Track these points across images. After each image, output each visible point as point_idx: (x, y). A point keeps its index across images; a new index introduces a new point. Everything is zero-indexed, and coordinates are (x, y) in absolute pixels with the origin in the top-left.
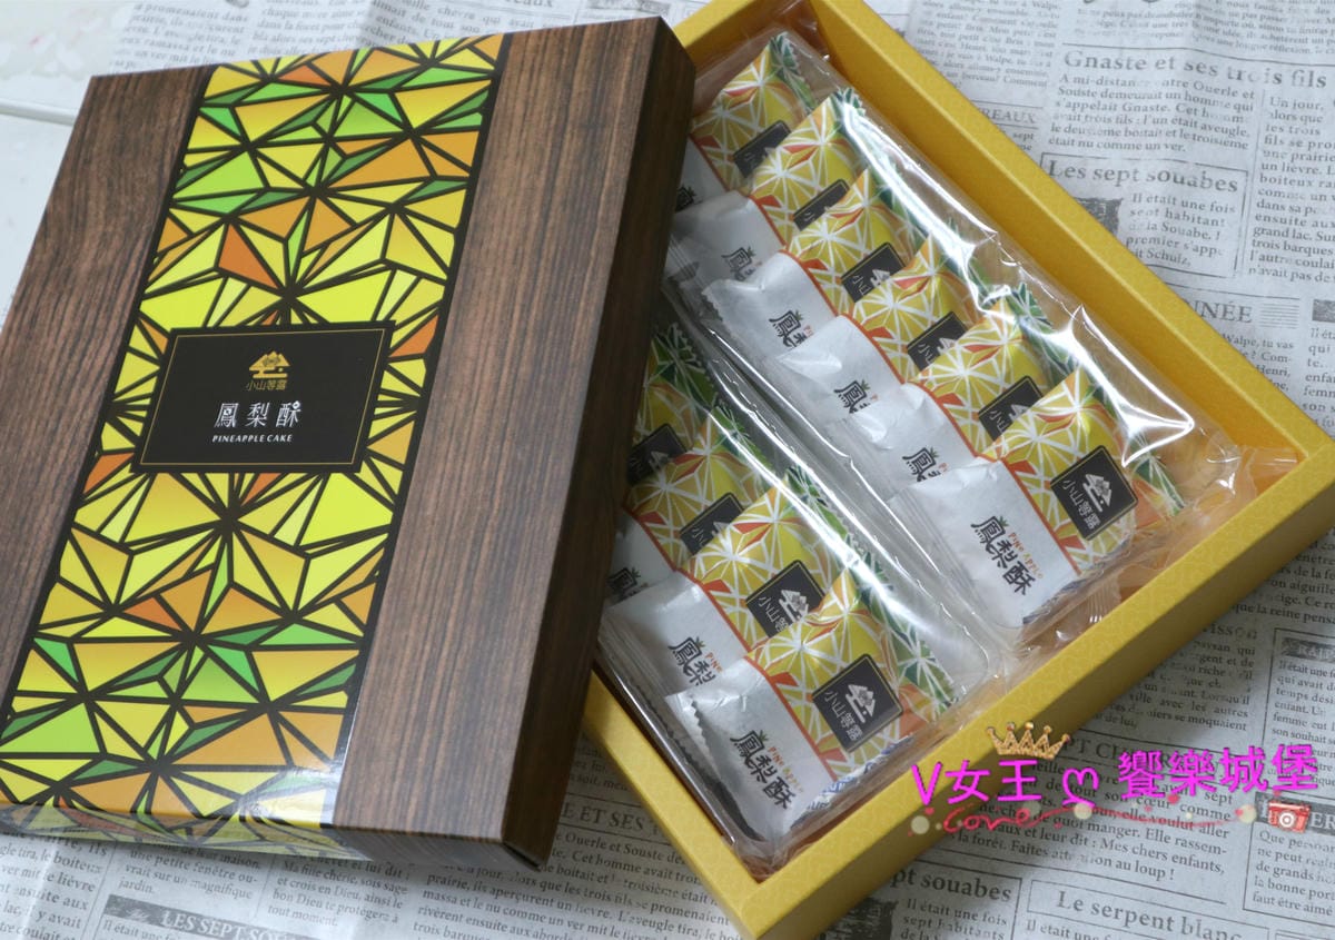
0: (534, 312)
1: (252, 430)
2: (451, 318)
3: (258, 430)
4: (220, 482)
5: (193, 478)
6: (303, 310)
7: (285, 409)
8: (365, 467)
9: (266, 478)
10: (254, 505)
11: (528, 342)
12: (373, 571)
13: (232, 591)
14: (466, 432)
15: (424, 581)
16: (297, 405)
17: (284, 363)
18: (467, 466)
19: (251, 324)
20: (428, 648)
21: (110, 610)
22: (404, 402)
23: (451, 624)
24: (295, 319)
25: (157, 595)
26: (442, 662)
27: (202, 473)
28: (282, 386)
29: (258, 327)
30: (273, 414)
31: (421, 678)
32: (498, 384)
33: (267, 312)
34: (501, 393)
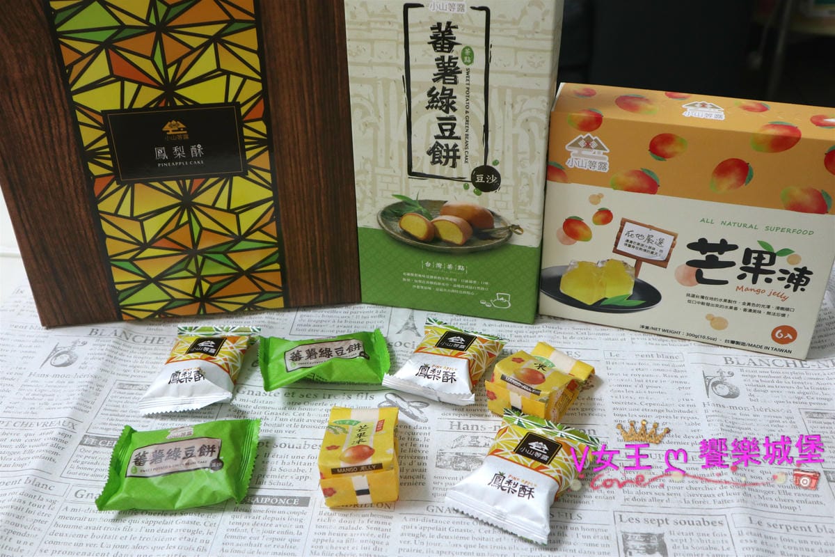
0: (315, 95)
1: (178, 160)
2: (271, 100)
3: (182, 159)
4: (173, 185)
5: (156, 184)
6: (181, 98)
7: (193, 148)
8: (249, 172)
9: (197, 182)
10: (197, 194)
11: (317, 110)
12: (272, 216)
13: (204, 231)
14: (297, 153)
15: (298, 218)
16: (199, 146)
17: (182, 126)
18: (303, 168)
19: (152, 106)
20: (309, 243)
21: (143, 246)
22: (259, 142)
23: (317, 233)
24: (179, 103)
25: (165, 236)
26: (318, 248)
27: (160, 181)
28: (187, 137)
29: (156, 108)
30: (188, 151)
31: (310, 254)
32: (306, 132)
33: (159, 99)
34: (309, 135)
